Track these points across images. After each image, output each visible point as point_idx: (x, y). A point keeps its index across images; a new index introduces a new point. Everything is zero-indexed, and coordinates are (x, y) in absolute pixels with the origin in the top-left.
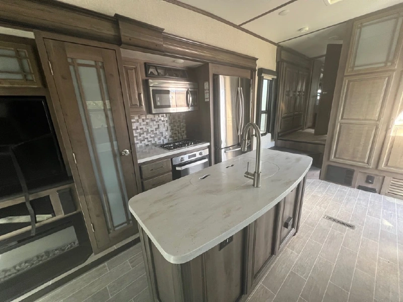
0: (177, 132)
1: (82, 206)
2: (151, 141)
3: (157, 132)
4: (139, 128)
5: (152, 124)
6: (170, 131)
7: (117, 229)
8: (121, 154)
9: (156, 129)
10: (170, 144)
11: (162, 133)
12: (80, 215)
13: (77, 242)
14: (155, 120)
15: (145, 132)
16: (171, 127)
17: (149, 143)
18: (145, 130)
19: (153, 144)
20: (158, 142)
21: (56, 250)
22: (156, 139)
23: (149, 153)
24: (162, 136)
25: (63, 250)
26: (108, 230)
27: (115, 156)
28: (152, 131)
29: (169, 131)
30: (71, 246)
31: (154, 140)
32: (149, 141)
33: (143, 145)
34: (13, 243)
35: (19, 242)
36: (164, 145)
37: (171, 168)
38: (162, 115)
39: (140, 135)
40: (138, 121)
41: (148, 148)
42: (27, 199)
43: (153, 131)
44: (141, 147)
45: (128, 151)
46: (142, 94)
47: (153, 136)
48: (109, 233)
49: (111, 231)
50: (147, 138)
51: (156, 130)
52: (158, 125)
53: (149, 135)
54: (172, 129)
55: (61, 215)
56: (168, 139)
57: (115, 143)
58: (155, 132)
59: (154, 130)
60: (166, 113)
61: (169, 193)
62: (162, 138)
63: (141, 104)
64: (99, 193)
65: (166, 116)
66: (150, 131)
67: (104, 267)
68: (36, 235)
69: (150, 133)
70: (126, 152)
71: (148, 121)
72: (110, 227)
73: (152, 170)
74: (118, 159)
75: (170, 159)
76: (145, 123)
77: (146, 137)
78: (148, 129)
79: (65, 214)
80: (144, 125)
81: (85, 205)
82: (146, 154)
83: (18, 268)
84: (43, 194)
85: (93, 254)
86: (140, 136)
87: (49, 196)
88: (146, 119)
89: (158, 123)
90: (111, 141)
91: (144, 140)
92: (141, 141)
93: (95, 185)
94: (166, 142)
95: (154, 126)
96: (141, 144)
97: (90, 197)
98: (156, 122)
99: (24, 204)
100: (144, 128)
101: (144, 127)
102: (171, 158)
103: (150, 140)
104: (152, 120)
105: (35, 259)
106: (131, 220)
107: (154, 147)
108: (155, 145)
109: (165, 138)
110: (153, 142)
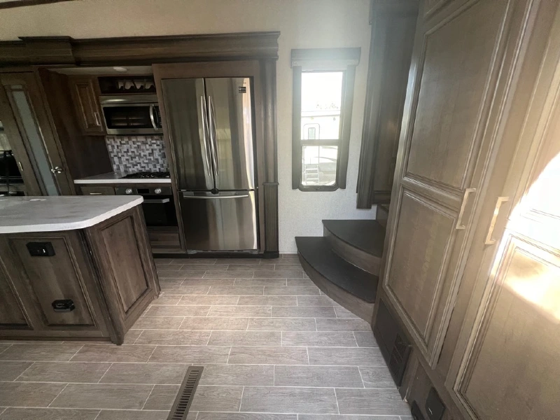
3: (152, 158)
4: (130, 151)
5: (144, 148)
9: (150, 154)
11: (157, 160)
15: (137, 156)
22: (151, 166)
28: (145, 156)
31: (148, 167)
32: (142, 167)
39: (132, 158)
47: (147, 161)
51: (150, 156)
52: (152, 150)
53: (142, 160)
59: (148, 155)
66: (142, 155)
69: (143, 157)
71: (140, 144)
80: (135, 148)
88: (137, 141)
89: (152, 147)
92: (134, 165)
95: (148, 150)
100: (136, 152)
103: (143, 165)
104: (144, 143)
110: (147, 169)
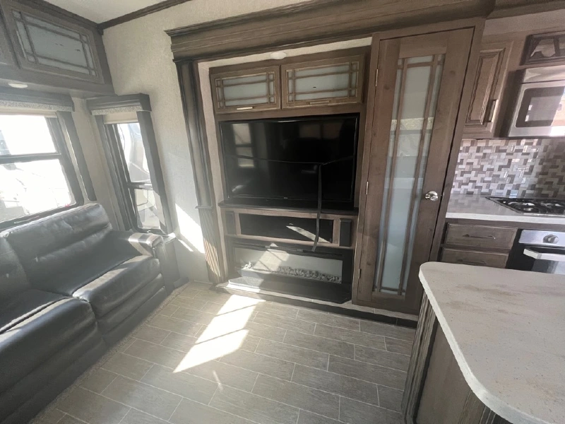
0: (556, 181)
1: (357, 246)
2: (481, 187)
4: (465, 162)
5: (495, 157)
6: (536, 177)
7: (383, 291)
8: (423, 196)
9: (500, 168)
10: (527, 201)
12: (351, 252)
13: (340, 279)
14: (505, 151)
15: (475, 169)
16: (544, 168)
17: (476, 191)
18: (476, 165)
19: (483, 194)
20: (495, 191)
21: (324, 275)
22: (494, 186)
23: (469, 206)
24: (511, 182)
25: (329, 279)
26: (374, 287)
27: (414, 196)
28: (490, 170)
29: (534, 174)
30: (335, 280)
31: (488, 187)
32: (476, 187)
33: (462, 192)
34: (301, 250)
35: (304, 251)
36: (508, 200)
37: (511, 246)
38: (529, 141)
39: (463, 173)
40: (467, 149)
41: (469, 198)
42: (318, 217)
43: (492, 170)
44: (457, 194)
45: (436, 194)
46: (497, 101)
48: (373, 290)
49: (376, 289)
50: (475, 182)
51: (500, 170)
52: (510, 161)
53: (480, 176)
54: (543, 173)
55: (336, 245)
56: (524, 192)
57: (420, 180)
58: (496, 172)
59: (497, 168)
60: (540, 138)
61: (503, 286)
62: (508, 187)
63: (487, 120)
64: (379, 238)
65: (539, 144)
66: (485, 169)
67: (357, 323)
68: (315, 252)
69: (485, 173)
70: (432, 195)
71: (488, 151)
72: (377, 284)
73: (467, 236)
74: (416, 203)
75: (516, 230)
76: (481, 154)
77: (473, 178)
78: (482, 167)
79: (340, 245)
80: (477, 157)
81: (360, 244)
82: (462, 208)
83: (297, 272)
84: (330, 217)
85: (351, 301)
86: (462, 175)
87: (333, 221)
88: (487, 147)
89: (511, 157)
90: (416, 176)
91: (467, 184)
92: (461, 184)
93: (378, 227)
94: (514, 195)
95: (499, 160)
96: (458, 190)
97: (367, 238)
98: (508, 154)
99: (314, 220)
101: (475, 162)
102: (520, 229)
103: (479, 184)
104: (499, 150)
105: (308, 272)
106: (404, 291)
107: (482, 199)
108: (488, 197)
109: (517, 187)
110: (484, 190)
